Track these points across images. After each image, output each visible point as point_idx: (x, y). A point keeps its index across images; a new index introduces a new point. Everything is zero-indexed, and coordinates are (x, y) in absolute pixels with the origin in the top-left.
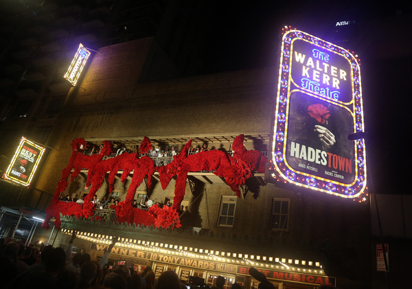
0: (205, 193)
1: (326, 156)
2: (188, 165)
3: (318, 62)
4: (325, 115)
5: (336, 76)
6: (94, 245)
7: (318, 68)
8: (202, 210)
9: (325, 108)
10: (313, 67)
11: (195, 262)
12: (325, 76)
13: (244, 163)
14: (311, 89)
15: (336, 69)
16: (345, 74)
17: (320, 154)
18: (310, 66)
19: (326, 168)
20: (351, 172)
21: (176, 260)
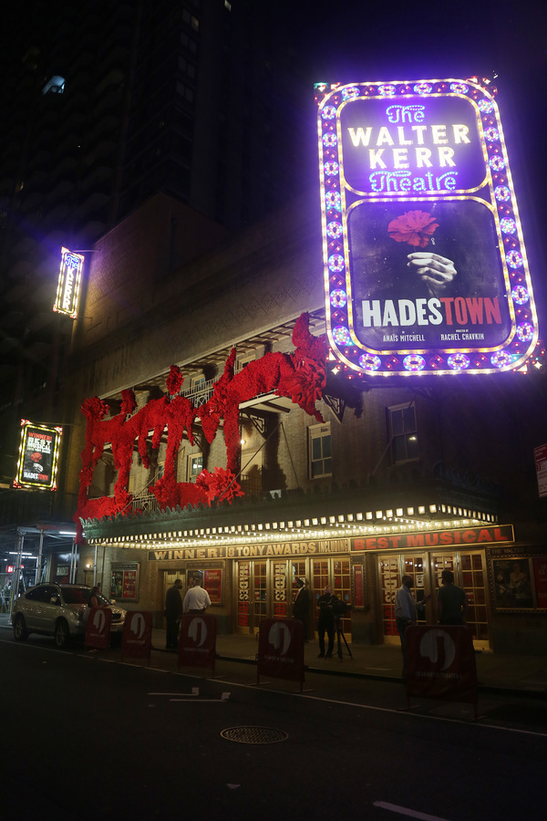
0: (281, 431)
1: (439, 305)
2: (235, 392)
3: (401, 129)
4: (427, 228)
5: (445, 141)
6: (151, 554)
7: (402, 141)
8: (283, 460)
9: (427, 215)
10: (391, 143)
11: (288, 546)
12: (419, 151)
13: (313, 363)
14: (392, 190)
15: (443, 127)
16: (466, 129)
17: (425, 307)
18: (385, 145)
19: (444, 328)
20: (499, 321)
21: (261, 550)
